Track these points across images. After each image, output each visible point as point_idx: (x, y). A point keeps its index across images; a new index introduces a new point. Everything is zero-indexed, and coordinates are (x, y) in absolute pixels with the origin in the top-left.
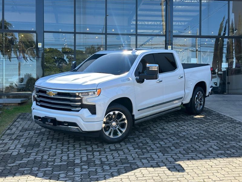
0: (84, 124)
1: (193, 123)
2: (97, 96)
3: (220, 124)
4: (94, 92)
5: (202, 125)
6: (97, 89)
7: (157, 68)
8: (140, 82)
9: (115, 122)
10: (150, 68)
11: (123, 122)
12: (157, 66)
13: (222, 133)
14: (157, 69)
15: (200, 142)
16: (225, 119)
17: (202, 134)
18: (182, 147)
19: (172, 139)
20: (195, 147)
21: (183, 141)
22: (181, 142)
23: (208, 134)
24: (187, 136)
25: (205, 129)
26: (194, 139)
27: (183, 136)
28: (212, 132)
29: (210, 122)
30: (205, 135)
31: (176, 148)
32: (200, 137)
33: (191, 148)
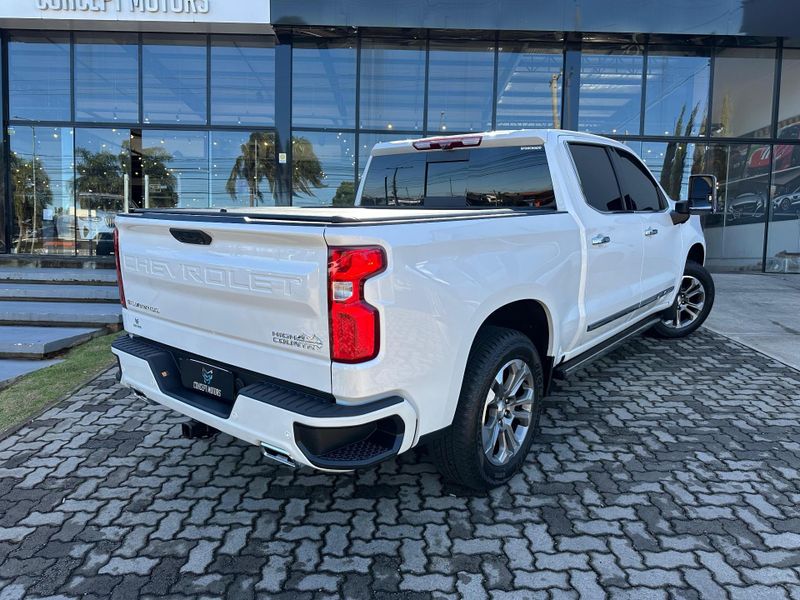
1: (644, 367)
3: (728, 371)
5: (674, 375)
13: (753, 415)
15: (688, 466)
16: (734, 352)
17: (686, 417)
18: (628, 492)
19: (583, 439)
20: (680, 499)
21: (627, 458)
22: (618, 461)
23: (706, 423)
24: (637, 430)
25: (688, 393)
26: (664, 443)
27: (621, 424)
28: (718, 412)
29: (694, 362)
30: (699, 427)
31: (604, 501)
32: (683, 438)
33: (664, 500)
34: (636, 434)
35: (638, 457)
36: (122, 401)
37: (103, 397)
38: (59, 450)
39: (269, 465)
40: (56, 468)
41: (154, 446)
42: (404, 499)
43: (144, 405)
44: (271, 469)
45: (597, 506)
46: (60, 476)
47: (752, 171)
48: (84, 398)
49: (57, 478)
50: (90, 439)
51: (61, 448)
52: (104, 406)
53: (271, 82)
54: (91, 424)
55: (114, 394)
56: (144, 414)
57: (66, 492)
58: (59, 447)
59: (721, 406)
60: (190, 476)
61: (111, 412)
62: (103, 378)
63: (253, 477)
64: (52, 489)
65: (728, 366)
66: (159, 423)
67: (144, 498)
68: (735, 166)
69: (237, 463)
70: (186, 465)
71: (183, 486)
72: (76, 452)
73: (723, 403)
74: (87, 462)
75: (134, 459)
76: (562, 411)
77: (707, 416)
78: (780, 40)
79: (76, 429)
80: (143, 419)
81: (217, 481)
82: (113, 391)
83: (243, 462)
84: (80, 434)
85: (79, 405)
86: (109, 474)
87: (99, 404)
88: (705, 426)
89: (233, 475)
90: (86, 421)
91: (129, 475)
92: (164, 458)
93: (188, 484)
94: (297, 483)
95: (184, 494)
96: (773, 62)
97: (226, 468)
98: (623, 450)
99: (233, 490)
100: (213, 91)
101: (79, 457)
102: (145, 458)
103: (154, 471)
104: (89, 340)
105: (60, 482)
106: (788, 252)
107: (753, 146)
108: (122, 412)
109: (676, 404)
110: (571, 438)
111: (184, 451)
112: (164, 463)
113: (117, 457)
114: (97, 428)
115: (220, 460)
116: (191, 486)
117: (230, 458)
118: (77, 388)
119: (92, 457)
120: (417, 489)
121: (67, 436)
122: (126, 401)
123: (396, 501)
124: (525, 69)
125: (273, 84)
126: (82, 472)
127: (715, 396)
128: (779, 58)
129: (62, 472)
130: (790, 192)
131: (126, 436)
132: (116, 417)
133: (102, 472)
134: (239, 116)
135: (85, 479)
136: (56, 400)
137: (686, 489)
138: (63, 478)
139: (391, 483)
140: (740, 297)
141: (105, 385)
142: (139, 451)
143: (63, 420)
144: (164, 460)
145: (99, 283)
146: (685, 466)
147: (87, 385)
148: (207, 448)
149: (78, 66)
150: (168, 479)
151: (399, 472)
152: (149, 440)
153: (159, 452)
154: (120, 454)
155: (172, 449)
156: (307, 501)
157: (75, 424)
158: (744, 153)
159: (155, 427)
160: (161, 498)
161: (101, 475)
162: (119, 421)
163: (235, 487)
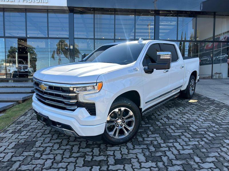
0: (80, 128)
1: (194, 110)
2: (97, 91)
4: (93, 86)
5: (204, 112)
6: (97, 83)
7: (170, 56)
8: (149, 72)
9: (121, 119)
10: (161, 56)
11: (130, 120)
12: (170, 53)
14: (169, 58)
15: (224, 145)
16: (218, 104)
17: (214, 127)
18: (209, 157)
19: (186, 137)
20: (227, 158)
21: (203, 143)
22: (200, 144)
23: (221, 129)
24: (201, 132)
25: (211, 118)
26: (212, 137)
27: (195, 131)
28: (223, 125)
29: (207, 107)
30: (220, 130)
31: (202, 161)
32: (217, 135)
33: (222, 159)
34: (202, 134)
35: (206, 142)
36: (26, 129)
37: (19, 128)
38: (4, 150)
39: (82, 152)
40: (4, 158)
41: (40, 147)
42: (134, 164)
43: (34, 130)
44: (83, 154)
45: (201, 163)
46: (5, 161)
47: (206, 50)
48: (12, 128)
49: (4, 162)
50: (16, 144)
51: (5, 149)
52: (20, 131)
53: (68, 25)
54: (16, 139)
55: (23, 127)
56: (35, 134)
57: (8, 168)
58: (4, 149)
59: (223, 123)
60: (54, 159)
61: (23, 134)
62: (19, 120)
63: (77, 157)
64: (2, 167)
65: (218, 109)
66: (40, 137)
67: (38, 169)
68: (201, 49)
69: (71, 152)
70: (52, 154)
71: (53, 163)
72: (11, 151)
73: (223, 121)
74: (15, 154)
75: (32, 152)
76: (175, 127)
77: (221, 126)
78: (215, 13)
79: (10, 141)
80: (34, 136)
81: (65, 160)
82: (23, 125)
83: (73, 151)
84: (12, 143)
85: (11, 131)
86: (24, 159)
87: (18, 130)
88: (222, 130)
89: (70, 157)
90: (14, 138)
91: (32, 159)
92: (44, 151)
93: (54, 162)
94: (94, 159)
95: (53, 166)
96: (213, 19)
97: (67, 154)
98: (200, 140)
99: (71, 164)
100: (49, 28)
101: (12, 152)
102: (37, 152)
103: (41, 157)
104: (12, 107)
105: (6, 163)
106: (218, 73)
107: (206, 43)
108: (26, 133)
109: (209, 122)
110: (182, 136)
111: (51, 148)
112: (44, 153)
113: (26, 152)
114: (18, 140)
115: (64, 151)
116: (55, 163)
117: (68, 150)
118: (9, 125)
119: (17, 152)
120: (137, 160)
121: (7, 144)
122: (27, 129)
123: (131, 165)
124: (141, 21)
125: (68, 26)
126: (14, 159)
127: (220, 119)
128: (215, 18)
129: (6, 159)
130: (217, 56)
131: (29, 143)
132: (24, 135)
133: (21, 158)
134: (57, 35)
135: (15, 162)
136: (2, 130)
137: (227, 154)
138: (6, 162)
139: (127, 158)
140: (211, 86)
141: (19, 123)
142: (34, 149)
143: (5, 137)
144: (44, 152)
145: (15, 87)
146: (222, 145)
147: (13, 123)
148: (58, 146)
149: (6, 20)
150: (46, 160)
151: (128, 153)
152: (38, 144)
153: (41, 149)
154: (27, 151)
155: (46, 147)
156: (99, 167)
157: (9, 139)
158: (203, 45)
159: (39, 139)
160: (45, 169)
161: (21, 160)
162: (26, 137)
163: (72, 162)
